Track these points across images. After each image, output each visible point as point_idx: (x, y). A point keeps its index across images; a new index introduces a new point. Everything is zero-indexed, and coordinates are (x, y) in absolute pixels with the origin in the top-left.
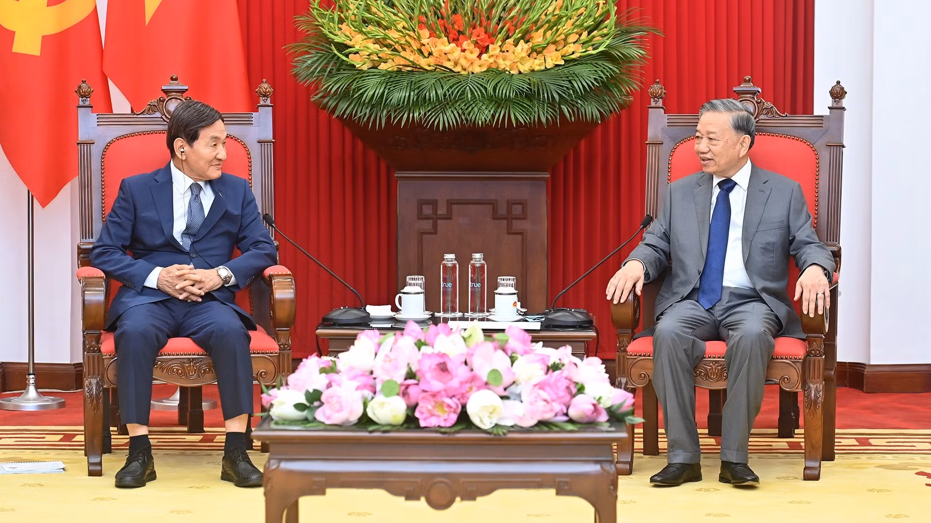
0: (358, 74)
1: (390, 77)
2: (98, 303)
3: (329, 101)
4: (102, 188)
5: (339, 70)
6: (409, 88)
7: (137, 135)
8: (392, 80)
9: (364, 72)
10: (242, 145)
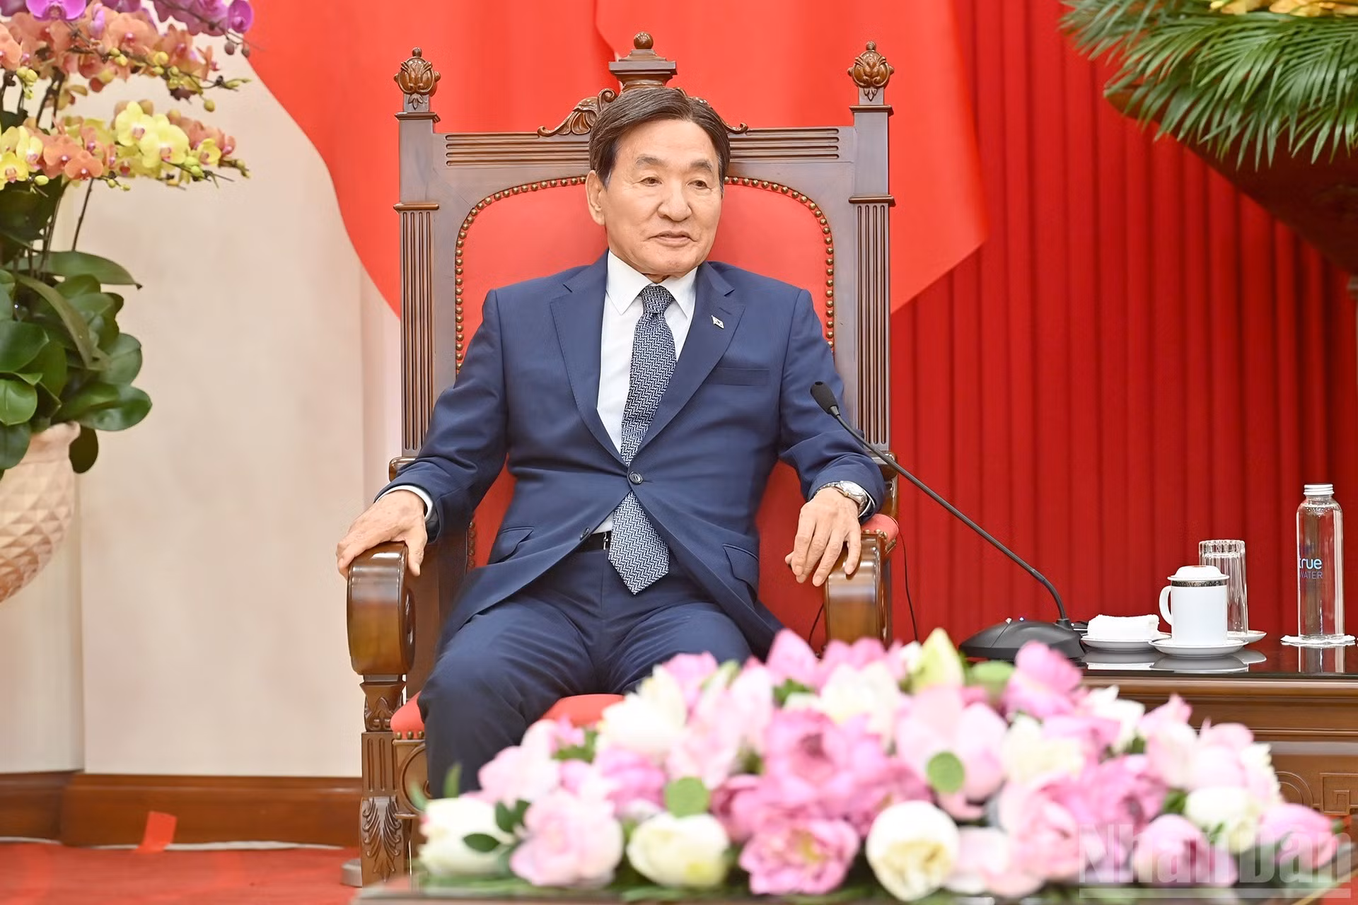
0: (1220, 25)
1: (1297, 33)
2: (384, 606)
3: (1145, 96)
4: (457, 320)
5: (1174, 15)
6: (1336, 61)
7: (545, 187)
8: (1298, 39)
9: (1234, 19)
10: (810, 208)
